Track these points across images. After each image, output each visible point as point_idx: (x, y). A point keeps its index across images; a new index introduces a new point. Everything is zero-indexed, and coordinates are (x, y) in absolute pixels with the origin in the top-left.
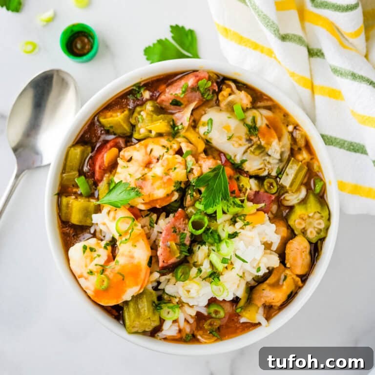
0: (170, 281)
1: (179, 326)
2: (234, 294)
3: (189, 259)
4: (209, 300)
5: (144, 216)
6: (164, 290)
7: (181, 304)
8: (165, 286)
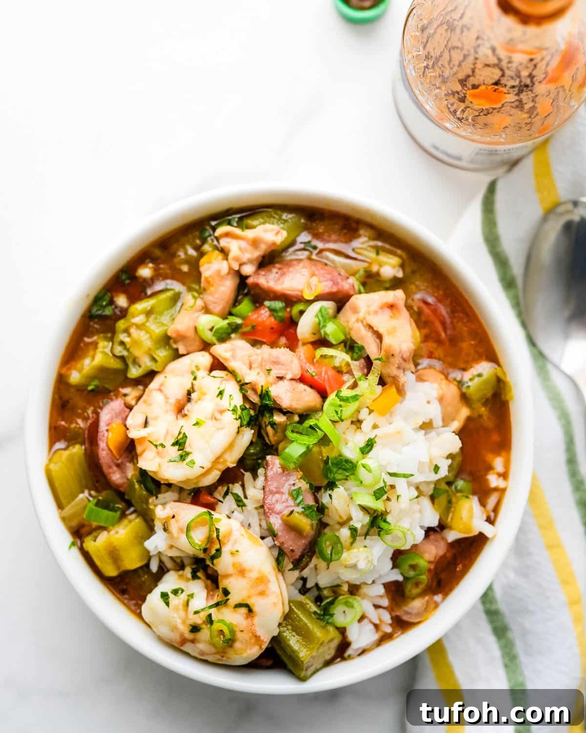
0: (318, 567)
1: (371, 622)
2: (422, 527)
3: (325, 520)
4: (392, 559)
5: (221, 499)
6: (317, 585)
7: (354, 590)
8: (316, 578)
